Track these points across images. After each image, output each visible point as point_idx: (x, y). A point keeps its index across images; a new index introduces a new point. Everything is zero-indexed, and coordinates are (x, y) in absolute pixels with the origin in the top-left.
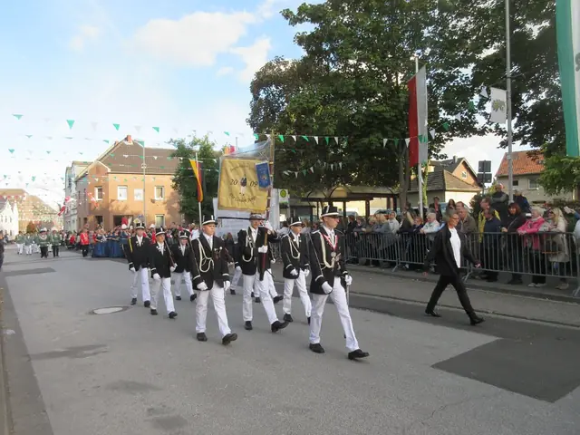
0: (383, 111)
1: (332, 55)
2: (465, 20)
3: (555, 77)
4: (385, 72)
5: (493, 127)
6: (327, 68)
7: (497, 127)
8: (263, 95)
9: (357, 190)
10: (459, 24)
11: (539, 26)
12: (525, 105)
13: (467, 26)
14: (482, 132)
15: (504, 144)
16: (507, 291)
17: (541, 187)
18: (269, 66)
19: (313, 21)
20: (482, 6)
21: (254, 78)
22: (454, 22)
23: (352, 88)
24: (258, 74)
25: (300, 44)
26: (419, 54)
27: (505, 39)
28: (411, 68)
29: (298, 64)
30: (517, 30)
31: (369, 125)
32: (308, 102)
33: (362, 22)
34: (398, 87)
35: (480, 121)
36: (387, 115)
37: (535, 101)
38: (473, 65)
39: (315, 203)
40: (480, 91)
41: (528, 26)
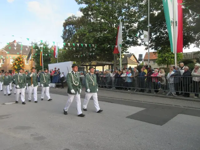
0: (109, 36)
1: (92, 16)
2: (135, 8)
3: (162, 29)
4: (110, 23)
5: (143, 43)
6: (90, 20)
7: (145, 44)
8: (67, 28)
9: (100, 62)
10: (134, 9)
11: (157, 12)
12: (153, 37)
13: (136, 10)
14: (140, 45)
15: (146, 49)
16: (147, 95)
17: (157, 64)
18: (70, 18)
19: (86, 3)
20: (141, 4)
21: (64, 22)
22: (132, 8)
23: (99, 27)
24: (66, 20)
25: (81, 11)
26: (121, 18)
27: (148, 15)
28: (118, 22)
29: (80, 18)
30: (151, 13)
31: (104, 40)
32: (84, 31)
33: (103, 6)
34: (114, 28)
35: (139, 41)
36: (110, 38)
37: (156, 36)
38: (138, 23)
39: (85, 67)
40: (140, 31)
41: (155, 12)
